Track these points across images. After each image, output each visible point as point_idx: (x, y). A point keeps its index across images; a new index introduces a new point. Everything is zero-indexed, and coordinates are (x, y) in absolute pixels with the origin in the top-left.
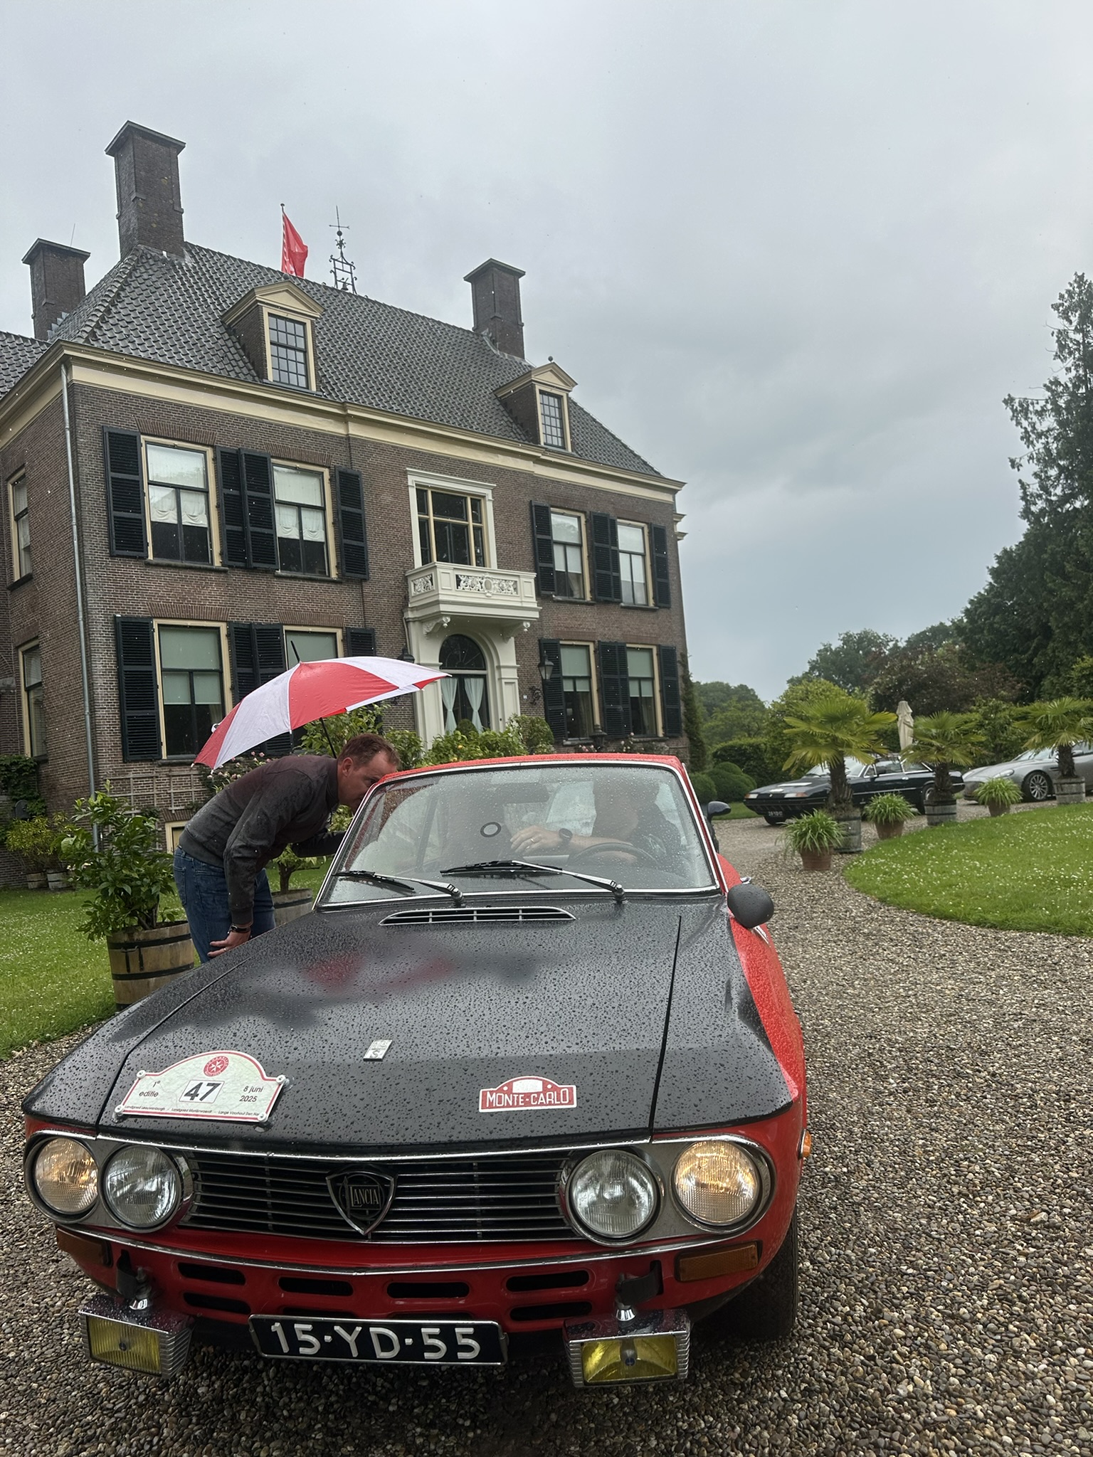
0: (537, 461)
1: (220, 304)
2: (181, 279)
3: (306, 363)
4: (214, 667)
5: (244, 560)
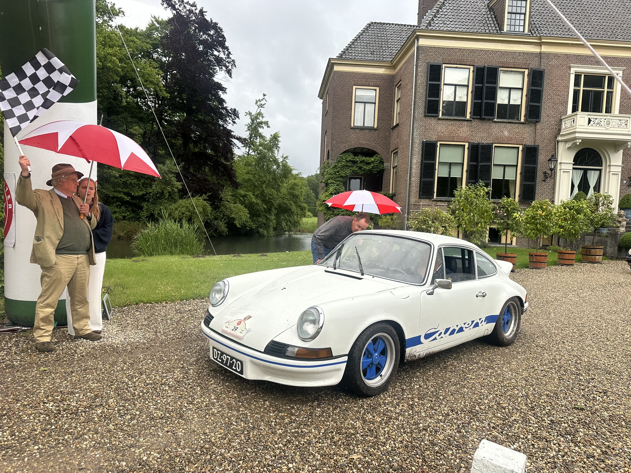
3: (524, 20)
4: (460, 161)
5: (480, 115)
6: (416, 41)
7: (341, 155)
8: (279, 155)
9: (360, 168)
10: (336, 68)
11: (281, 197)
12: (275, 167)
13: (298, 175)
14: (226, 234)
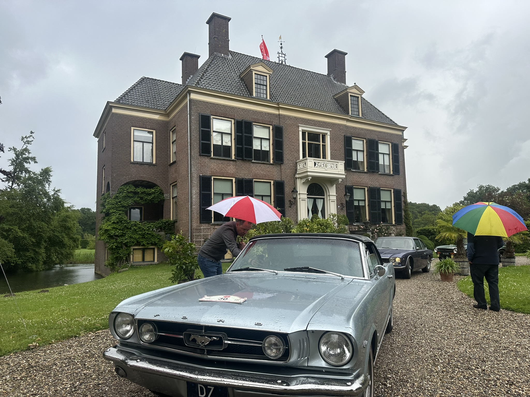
0: (348, 120)
1: (239, 71)
2: (227, 63)
3: (266, 90)
4: (230, 193)
5: (242, 157)
6: (188, 95)
7: (122, 187)
8: (50, 189)
9: (142, 198)
10: (114, 111)
11: (52, 230)
12: (45, 200)
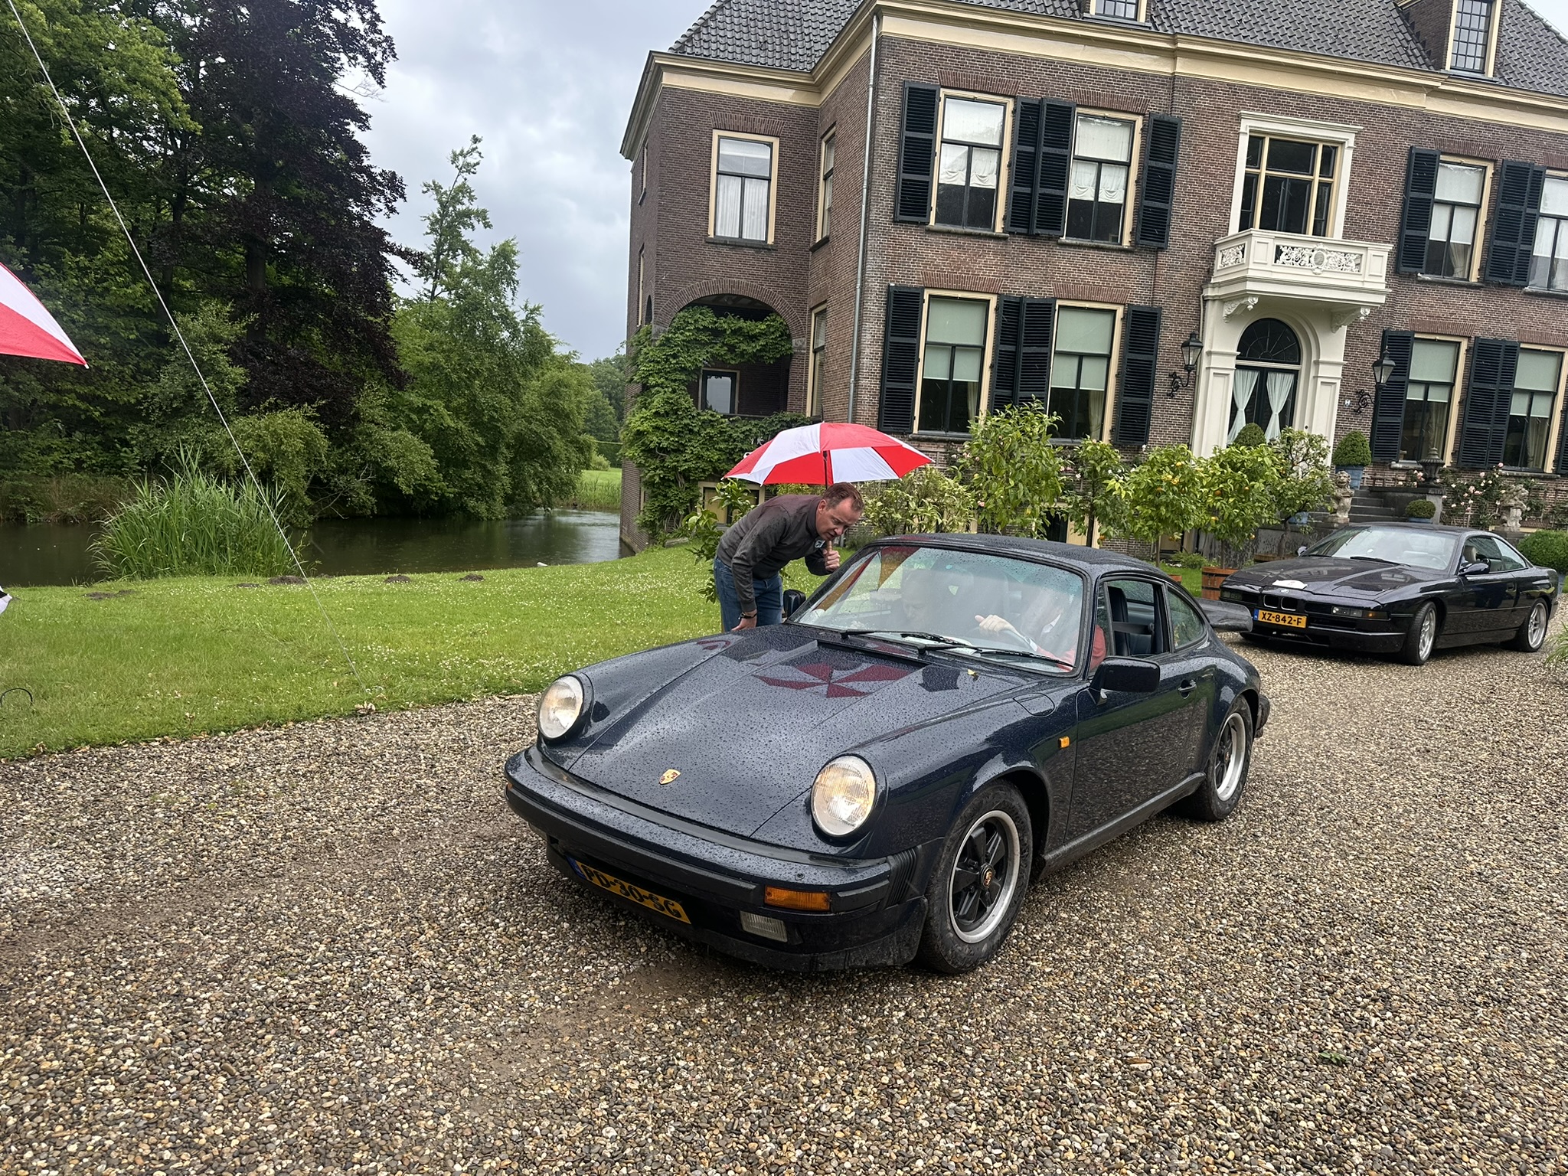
0: (1433, 92)
4: (977, 342)
5: (1028, 226)
6: (875, 23)
7: (682, 314)
8: (516, 303)
9: (732, 349)
10: (669, 80)
11: (524, 417)
12: (506, 334)
13: (567, 357)
14: (372, 511)
